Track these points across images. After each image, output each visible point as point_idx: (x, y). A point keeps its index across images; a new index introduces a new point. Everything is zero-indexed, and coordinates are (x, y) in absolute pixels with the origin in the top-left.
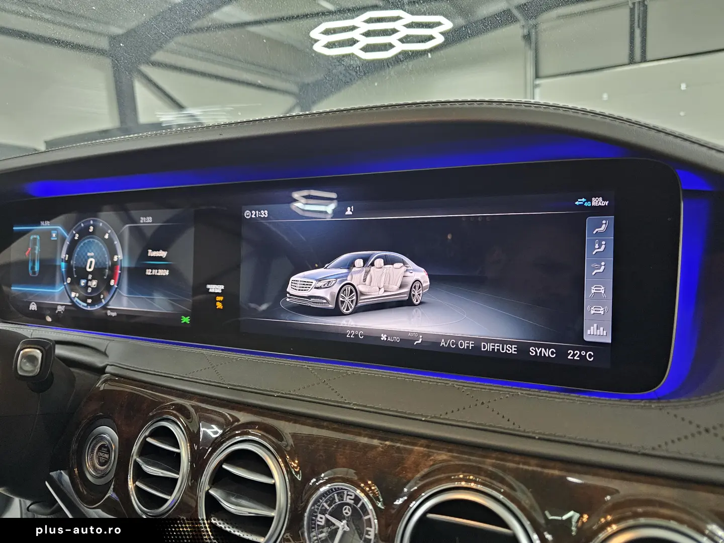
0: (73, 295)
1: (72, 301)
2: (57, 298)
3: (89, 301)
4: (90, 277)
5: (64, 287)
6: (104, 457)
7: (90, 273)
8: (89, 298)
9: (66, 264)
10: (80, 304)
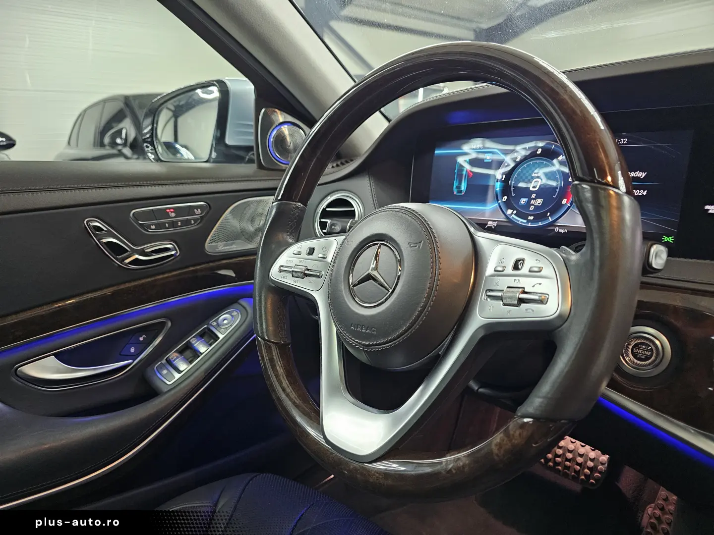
0: (510, 211)
1: (507, 217)
2: (487, 214)
3: (531, 218)
4: (534, 196)
5: (497, 204)
6: (642, 354)
7: (534, 192)
8: (531, 215)
9: (502, 184)
10: (519, 221)
